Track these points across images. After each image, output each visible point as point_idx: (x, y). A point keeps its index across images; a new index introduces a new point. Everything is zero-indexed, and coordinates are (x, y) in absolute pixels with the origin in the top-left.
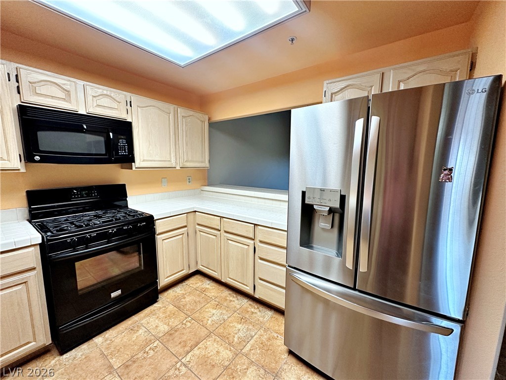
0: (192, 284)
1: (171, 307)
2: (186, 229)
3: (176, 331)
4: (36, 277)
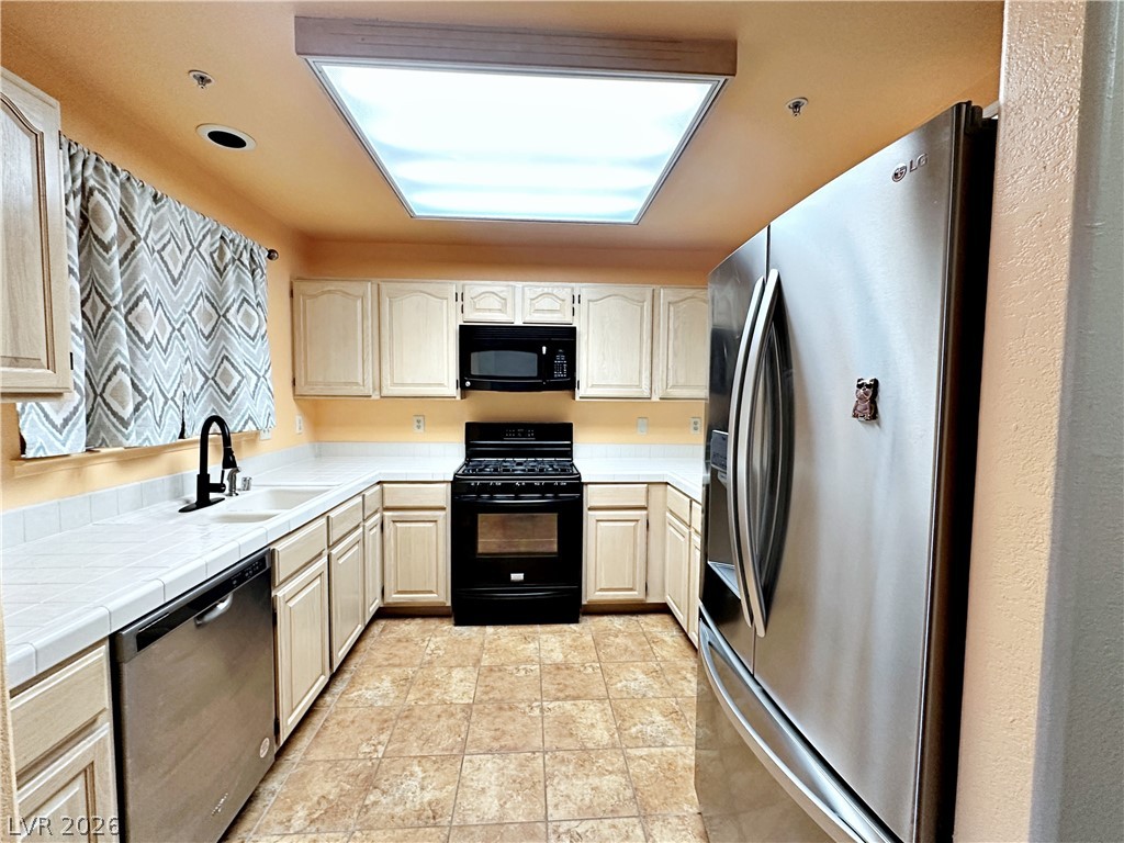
0: (647, 624)
1: (589, 638)
2: (644, 512)
3: (567, 668)
4: (444, 519)
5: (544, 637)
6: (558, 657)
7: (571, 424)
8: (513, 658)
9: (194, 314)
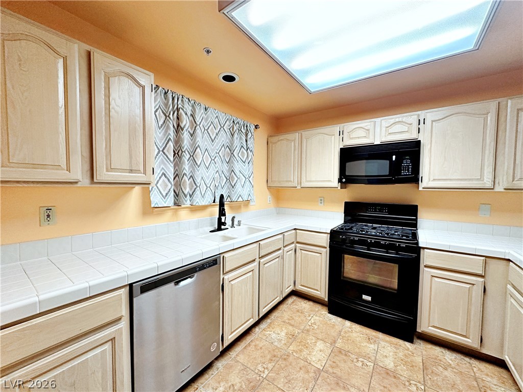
1: (419, 360)
2: (481, 280)
3: (395, 377)
4: (326, 253)
5: (383, 343)
6: (390, 363)
7: (417, 206)
8: (357, 350)
9: (220, 153)
